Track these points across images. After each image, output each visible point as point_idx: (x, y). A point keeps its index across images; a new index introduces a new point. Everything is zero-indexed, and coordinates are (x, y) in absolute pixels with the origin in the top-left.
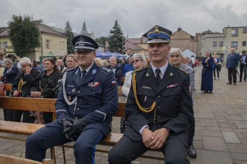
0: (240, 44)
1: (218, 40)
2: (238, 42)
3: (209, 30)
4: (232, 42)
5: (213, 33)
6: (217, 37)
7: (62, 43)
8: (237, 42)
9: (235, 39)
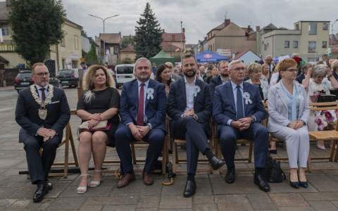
0: (319, 45)
1: (292, 39)
2: (317, 43)
3: (271, 24)
4: (309, 42)
5: (276, 29)
6: (290, 34)
7: (76, 38)
8: (315, 42)
9: (313, 38)
